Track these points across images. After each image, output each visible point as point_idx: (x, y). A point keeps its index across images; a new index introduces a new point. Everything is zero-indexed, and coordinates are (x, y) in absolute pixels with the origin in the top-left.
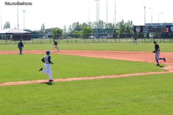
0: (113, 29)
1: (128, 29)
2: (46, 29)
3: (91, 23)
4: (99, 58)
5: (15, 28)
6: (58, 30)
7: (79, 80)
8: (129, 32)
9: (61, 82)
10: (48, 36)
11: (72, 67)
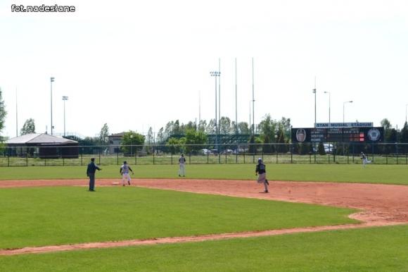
0: (249, 136)
1: (281, 135)
2: (110, 135)
3: (204, 122)
4: (219, 195)
5: (46, 133)
6: (135, 138)
7: (175, 244)
8: (282, 141)
9: (134, 246)
10: (115, 149)
11: (161, 216)
